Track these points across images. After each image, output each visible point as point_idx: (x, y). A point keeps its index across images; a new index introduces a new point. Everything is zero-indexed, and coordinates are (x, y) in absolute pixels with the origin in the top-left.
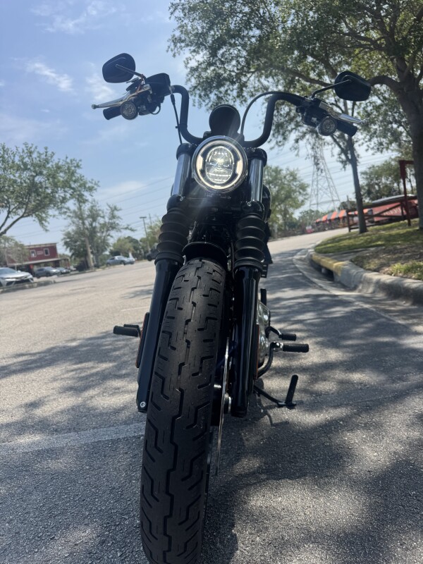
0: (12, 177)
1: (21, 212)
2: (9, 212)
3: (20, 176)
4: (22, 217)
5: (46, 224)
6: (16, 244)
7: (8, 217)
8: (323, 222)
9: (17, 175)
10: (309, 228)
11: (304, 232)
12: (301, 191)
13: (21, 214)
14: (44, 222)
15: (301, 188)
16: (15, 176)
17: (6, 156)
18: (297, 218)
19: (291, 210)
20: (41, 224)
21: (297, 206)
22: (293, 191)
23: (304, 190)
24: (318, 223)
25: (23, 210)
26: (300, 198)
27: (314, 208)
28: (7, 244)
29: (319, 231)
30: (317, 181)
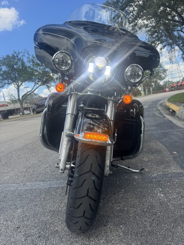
0: (36, 69)
1: (40, 83)
2: (35, 83)
3: (40, 68)
4: (41, 85)
5: (50, 89)
6: (39, 96)
7: (35, 85)
8: (175, 87)
9: (38, 68)
10: (167, 89)
11: (165, 91)
12: (164, 72)
13: (40, 84)
14: (49, 88)
15: (164, 71)
16: (37, 68)
17: (34, 60)
18: (162, 85)
19: (159, 81)
20: (49, 89)
21: (162, 79)
22: (159, 72)
23: (165, 72)
24: (172, 87)
25: (41, 83)
26: (163, 76)
27: (170, 80)
28: (35, 97)
29: (172, 90)
30: (172, 67)
